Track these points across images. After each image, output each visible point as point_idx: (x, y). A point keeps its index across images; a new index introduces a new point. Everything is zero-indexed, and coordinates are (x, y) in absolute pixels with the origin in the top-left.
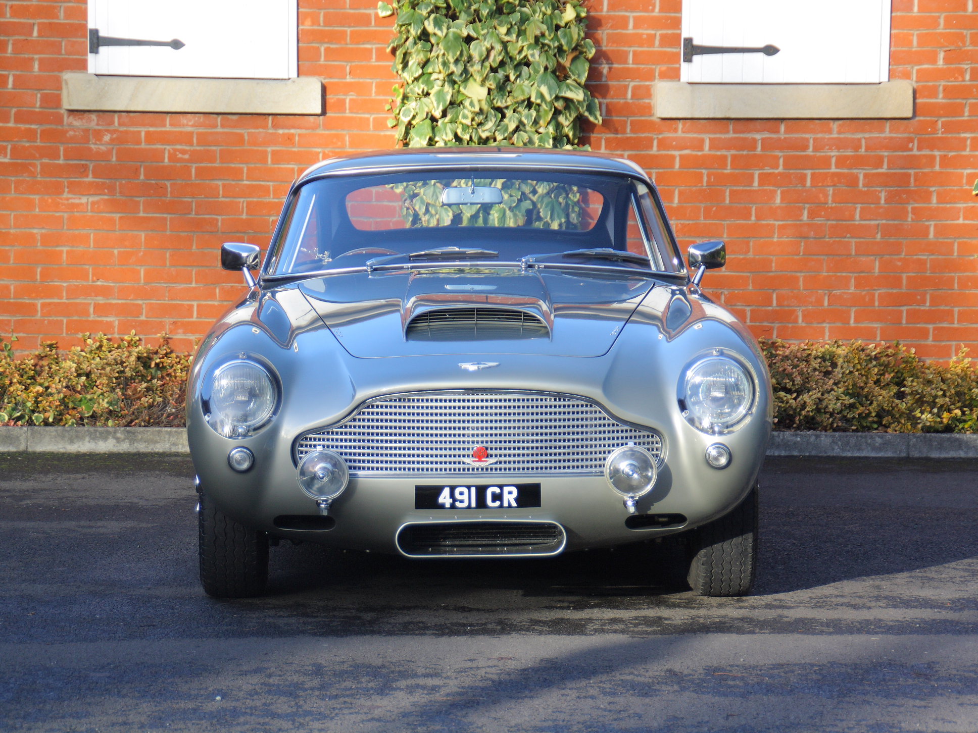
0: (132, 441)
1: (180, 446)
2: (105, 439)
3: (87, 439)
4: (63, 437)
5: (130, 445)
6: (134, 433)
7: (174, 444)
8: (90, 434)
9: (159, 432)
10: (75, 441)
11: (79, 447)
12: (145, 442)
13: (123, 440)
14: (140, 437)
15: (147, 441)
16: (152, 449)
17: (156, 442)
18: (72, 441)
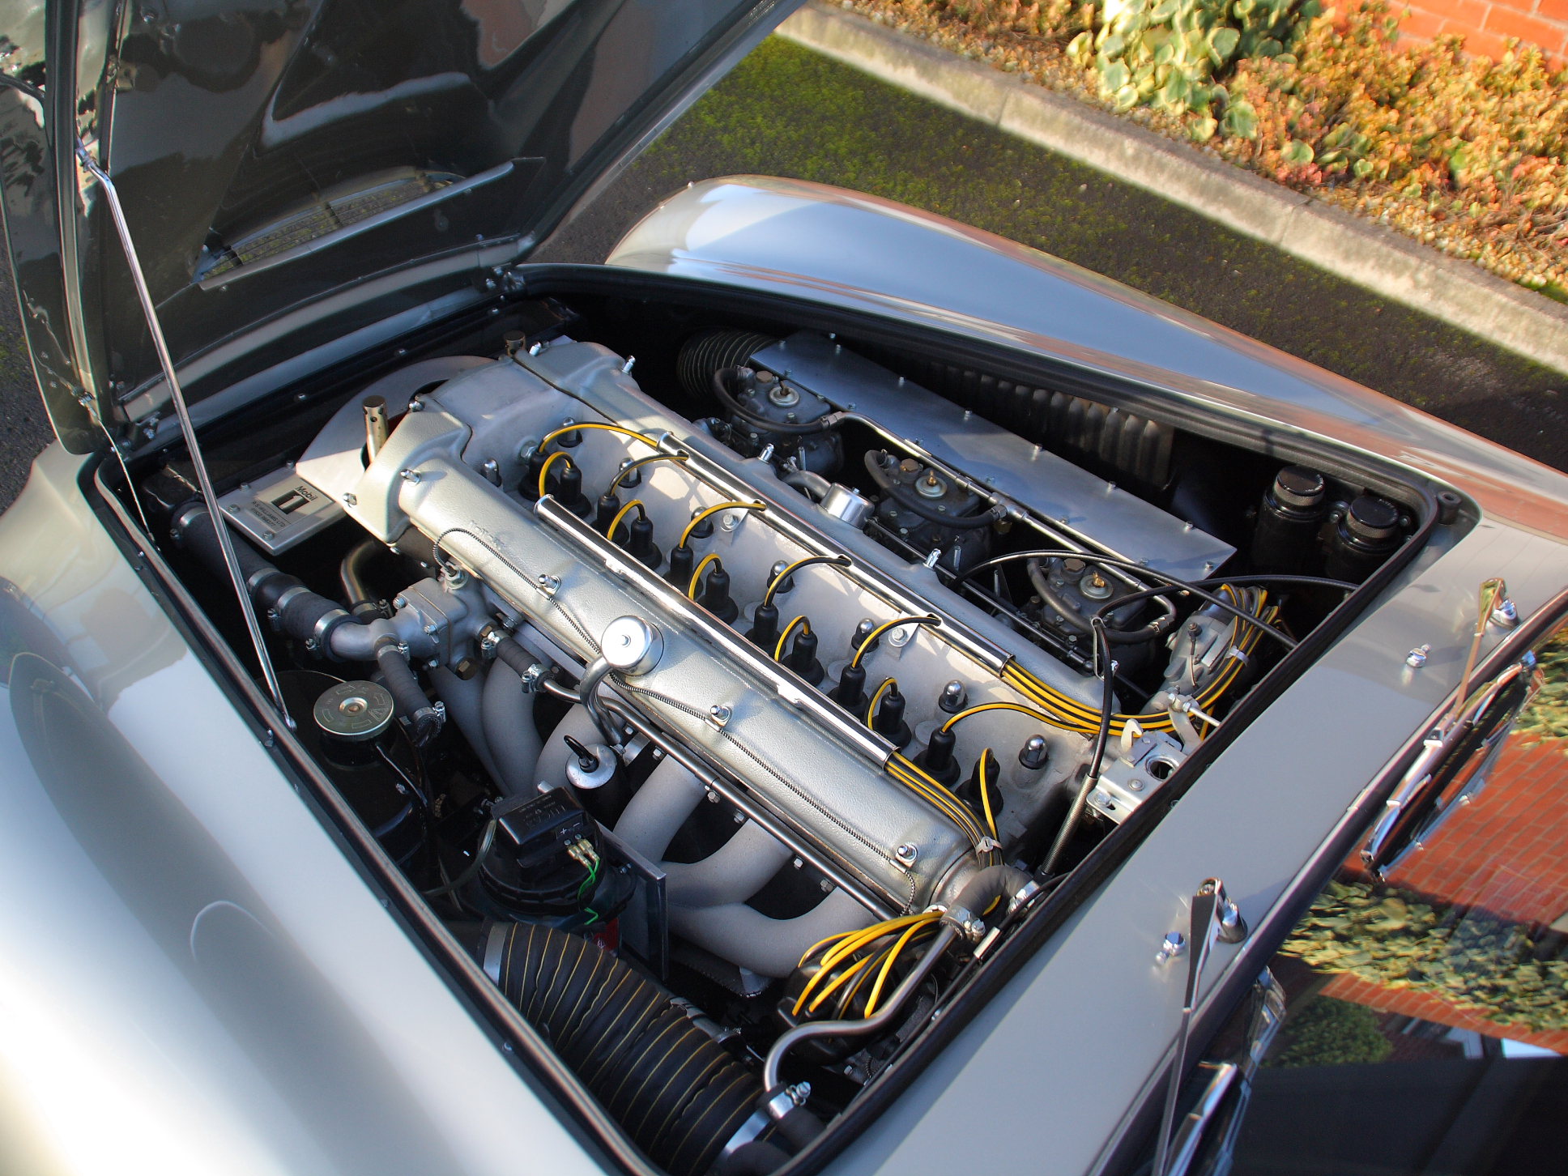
0: (1437, 295)
1: (1510, 336)
2: (1398, 274)
3: (1371, 262)
4: (1337, 245)
5: (1432, 298)
6: (1446, 283)
7: (1502, 329)
8: (1379, 257)
9: (1487, 298)
10: (1353, 257)
11: (1355, 270)
12: (1458, 304)
13: (1426, 287)
14: (1452, 293)
15: (1462, 306)
16: (1464, 321)
17: (1473, 312)
18: (1347, 256)
